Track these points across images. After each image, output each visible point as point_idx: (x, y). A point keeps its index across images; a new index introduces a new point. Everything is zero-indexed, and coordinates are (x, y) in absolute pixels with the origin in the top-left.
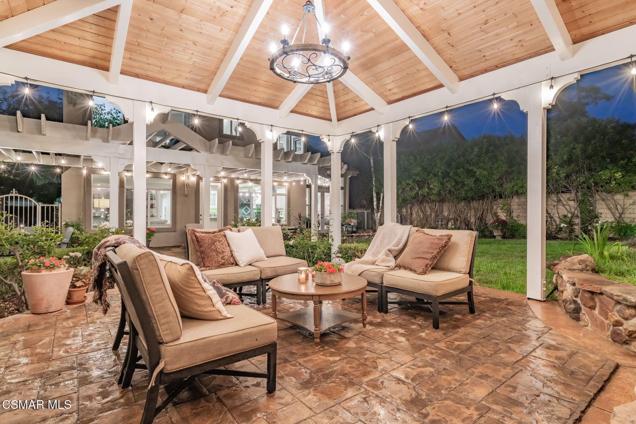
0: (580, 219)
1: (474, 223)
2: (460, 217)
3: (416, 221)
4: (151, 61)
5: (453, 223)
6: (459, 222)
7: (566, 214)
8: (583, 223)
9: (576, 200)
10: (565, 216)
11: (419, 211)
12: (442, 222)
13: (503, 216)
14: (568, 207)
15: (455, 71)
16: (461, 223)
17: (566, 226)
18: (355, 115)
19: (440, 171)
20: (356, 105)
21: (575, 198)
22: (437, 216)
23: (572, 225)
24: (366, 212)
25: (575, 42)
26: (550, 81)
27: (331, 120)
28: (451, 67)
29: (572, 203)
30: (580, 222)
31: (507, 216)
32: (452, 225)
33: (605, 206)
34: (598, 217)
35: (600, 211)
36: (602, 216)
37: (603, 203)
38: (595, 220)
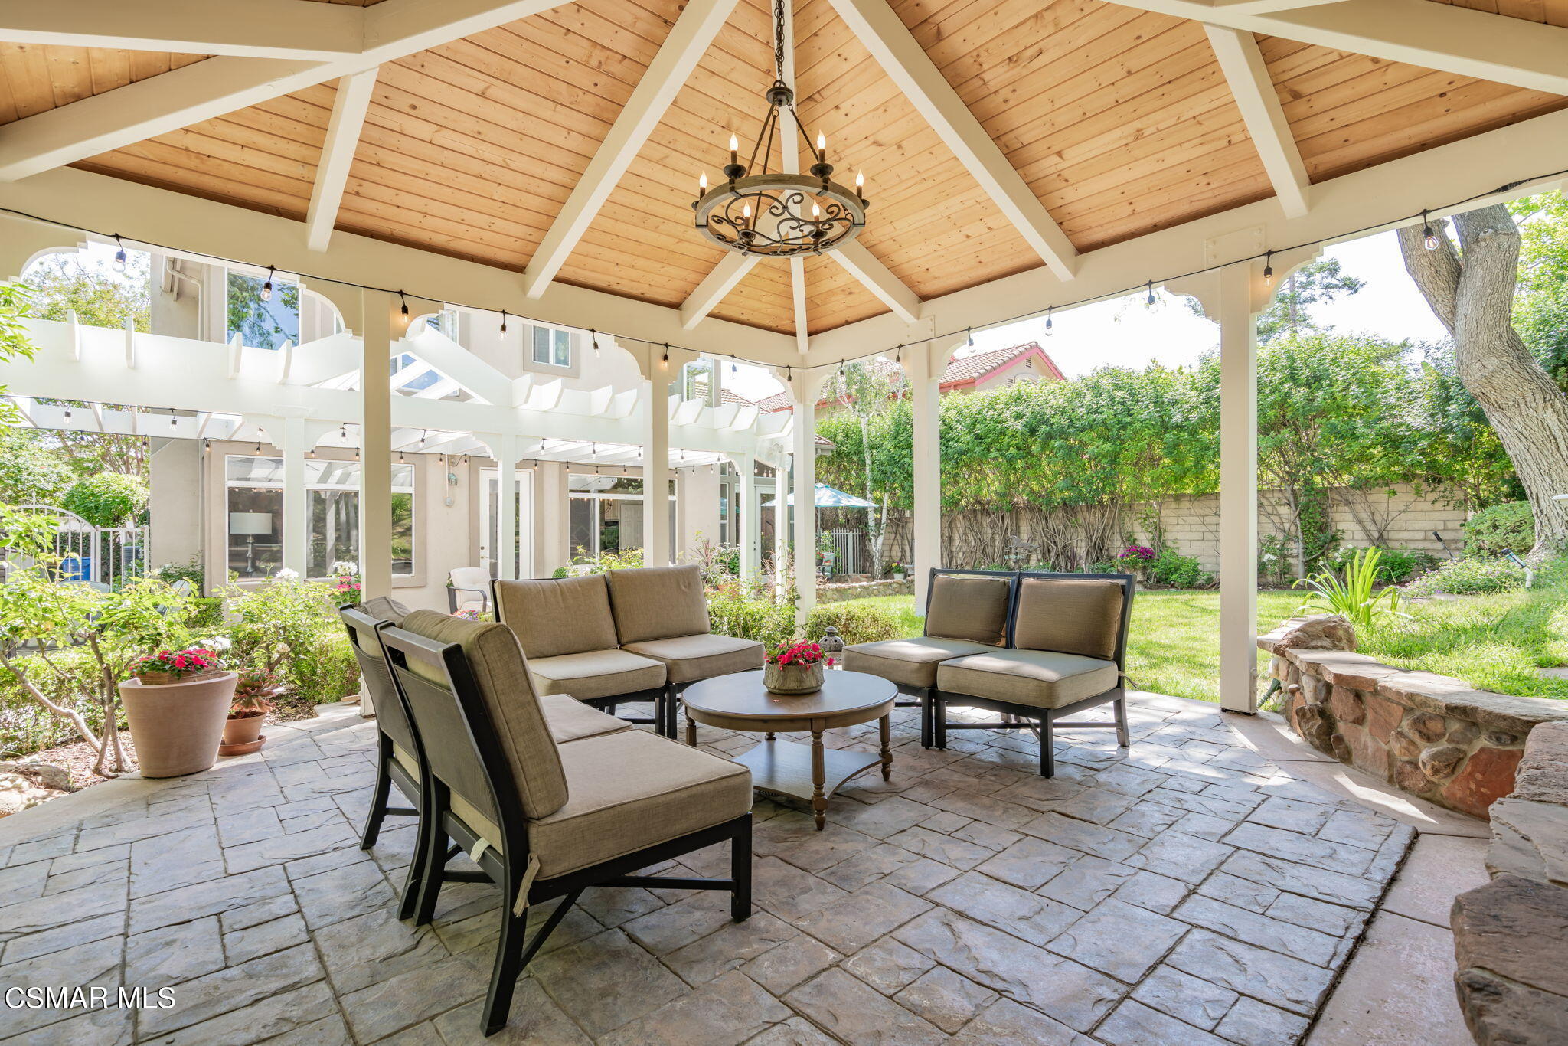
0: (1301, 545)
1: (1084, 557)
2: (1055, 543)
3: (961, 554)
4: (405, 199)
5: (1040, 557)
6: (1053, 554)
7: (1273, 534)
8: (1307, 551)
9: (1293, 505)
10: (1272, 539)
11: (968, 531)
12: (1016, 554)
13: (1144, 540)
14: (1276, 519)
15: (1069, 233)
16: (1058, 556)
17: (1273, 558)
18: (847, 323)
19: (1014, 442)
20: (850, 300)
21: (1292, 500)
22: (1006, 543)
23: (1285, 557)
24: (850, 535)
25: (1315, 179)
26: (1265, 258)
27: (794, 334)
28: (1060, 224)
29: (1284, 511)
30: (1301, 551)
31: (1153, 539)
32: (1039, 560)
33: (1349, 516)
34: (1337, 540)
35: (1341, 526)
36: (1345, 536)
37: (1346, 509)
38: (1331, 546)
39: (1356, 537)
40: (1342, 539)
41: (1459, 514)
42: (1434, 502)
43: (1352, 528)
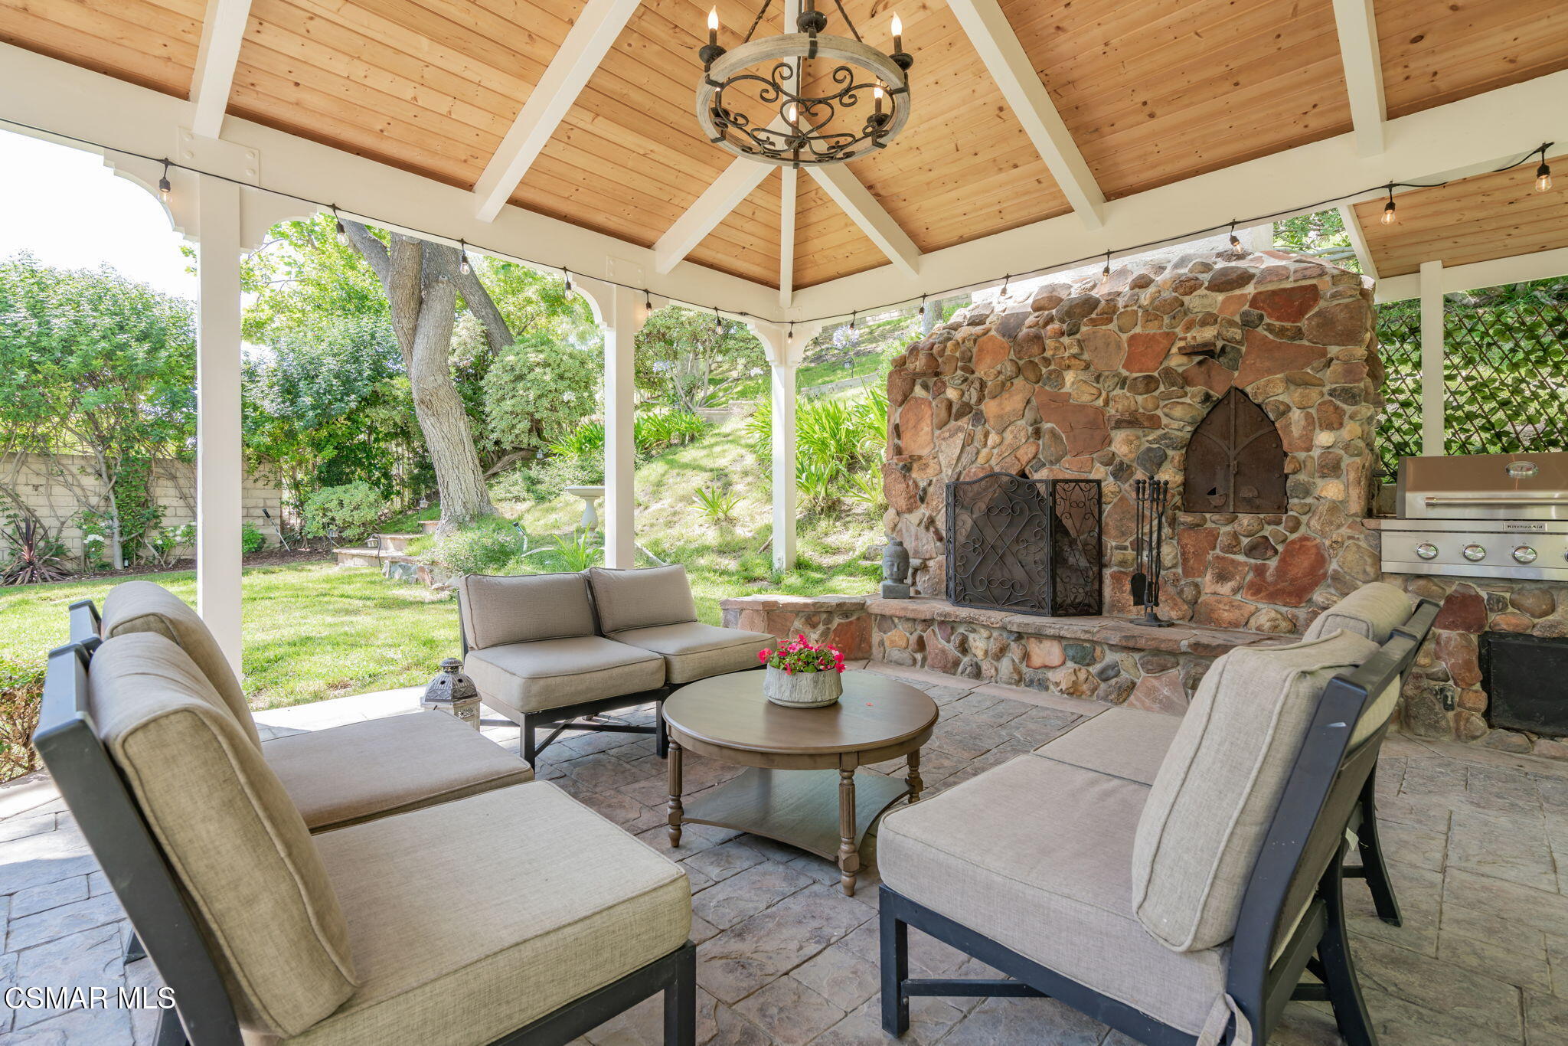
0: (116, 523)
8: (125, 530)
14: (79, 492)
17: (98, 538)
29: (95, 482)
30: (116, 529)
33: (172, 491)
34: (157, 517)
35: (162, 502)
36: (167, 512)
37: (169, 483)
38: (152, 524)
39: (179, 513)
40: (164, 515)
41: (274, 493)
42: (255, 481)
43: (175, 504)
